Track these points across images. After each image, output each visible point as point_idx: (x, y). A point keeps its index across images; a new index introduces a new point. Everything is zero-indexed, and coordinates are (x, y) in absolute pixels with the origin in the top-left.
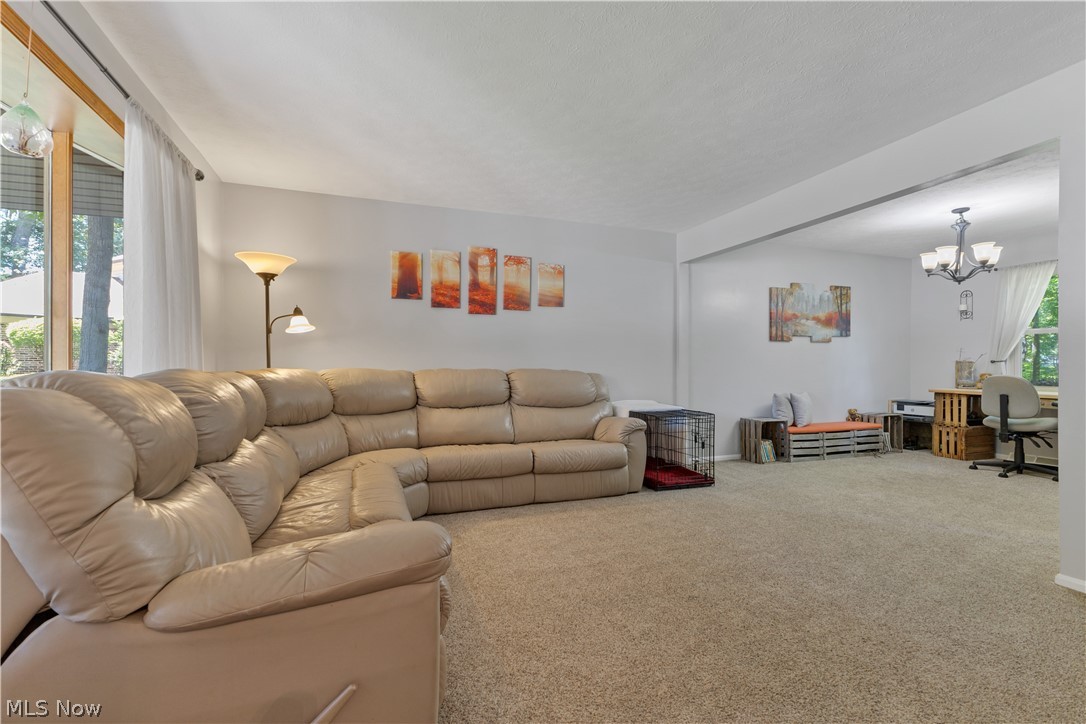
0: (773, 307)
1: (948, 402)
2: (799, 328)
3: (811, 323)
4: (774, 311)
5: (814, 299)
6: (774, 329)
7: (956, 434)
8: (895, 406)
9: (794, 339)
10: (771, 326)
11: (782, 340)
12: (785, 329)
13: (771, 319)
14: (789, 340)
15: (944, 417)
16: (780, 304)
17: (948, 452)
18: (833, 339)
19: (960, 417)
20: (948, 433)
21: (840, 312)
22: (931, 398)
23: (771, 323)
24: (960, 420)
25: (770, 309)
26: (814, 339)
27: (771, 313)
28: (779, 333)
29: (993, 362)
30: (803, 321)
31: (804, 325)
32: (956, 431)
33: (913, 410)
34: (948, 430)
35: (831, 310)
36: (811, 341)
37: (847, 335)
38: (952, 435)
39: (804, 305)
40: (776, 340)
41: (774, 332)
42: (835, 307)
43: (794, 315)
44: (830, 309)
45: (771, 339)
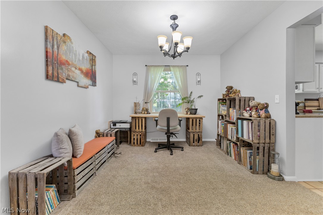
0: (49, 46)
1: (137, 121)
2: (70, 74)
3: (78, 72)
4: (50, 50)
5: (79, 55)
6: (50, 68)
7: (140, 135)
8: (112, 125)
9: (67, 81)
10: (47, 65)
11: (58, 81)
12: (60, 71)
13: (47, 57)
14: (63, 82)
15: (136, 128)
16: (56, 47)
17: (137, 144)
18: (89, 87)
19: (142, 127)
20: (137, 135)
21: (92, 70)
22: (130, 120)
23: (47, 61)
24: (142, 129)
25: (46, 48)
26: (80, 84)
27: (47, 52)
28: (55, 74)
29: (146, 103)
30: (73, 69)
31: (74, 72)
32: (140, 134)
33: (120, 126)
34: (137, 134)
35: (88, 67)
36: (78, 86)
37: (95, 86)
38: (139, 136)
39: (74, 56)
40: (52, 80)
41: (50, 72)
42: (90, 66)
43: (67, 61)
44: (86, 66)
45: (47, 77)
